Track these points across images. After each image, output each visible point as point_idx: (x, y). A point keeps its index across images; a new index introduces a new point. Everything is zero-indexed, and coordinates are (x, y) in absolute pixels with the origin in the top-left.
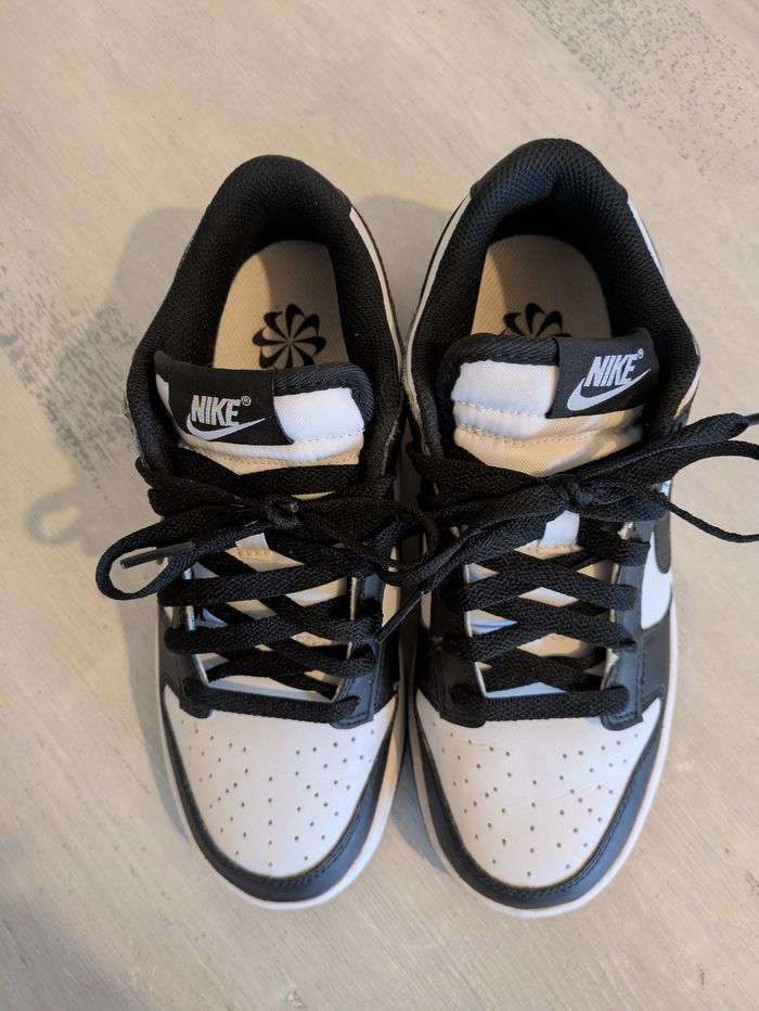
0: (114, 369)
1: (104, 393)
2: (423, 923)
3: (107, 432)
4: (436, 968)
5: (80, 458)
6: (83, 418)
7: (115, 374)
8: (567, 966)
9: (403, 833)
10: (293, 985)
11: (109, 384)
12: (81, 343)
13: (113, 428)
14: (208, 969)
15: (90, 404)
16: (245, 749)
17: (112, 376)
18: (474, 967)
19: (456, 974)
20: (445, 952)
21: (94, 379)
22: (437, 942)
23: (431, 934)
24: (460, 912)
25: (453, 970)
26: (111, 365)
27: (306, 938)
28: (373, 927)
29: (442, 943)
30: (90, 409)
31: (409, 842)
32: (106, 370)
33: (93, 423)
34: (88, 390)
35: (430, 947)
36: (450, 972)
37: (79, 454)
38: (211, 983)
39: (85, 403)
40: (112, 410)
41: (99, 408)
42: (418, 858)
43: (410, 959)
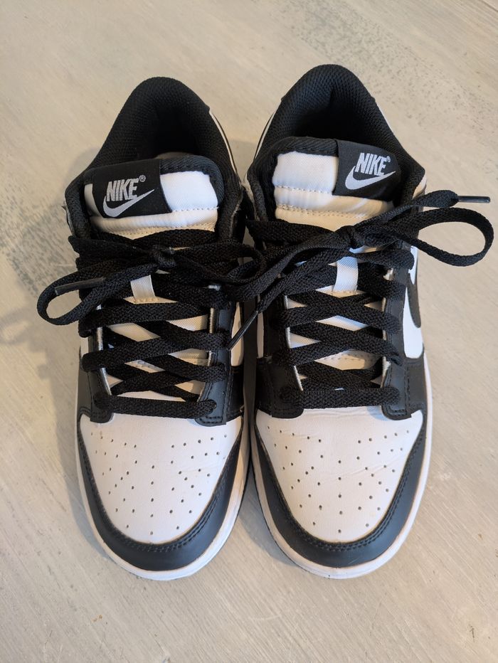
0: (59, 238)
1: (51, 252)
2: (265, 601)
3: (51, 275)
4: (276, 635)
5: (32, 290)
6: (36, 268)
7: (59, 241)
8: (373, 628)
9: (249, 533)
10: (167, 654)
11: (54, 246)
12: (38, 224)
13: (56, 273)
14: (104, 645)
15: (41, 259)
16: (135, 446)
17: (57, 242)
18: (304, 632)
19: (290, 639)
20: (281, 621)
21: (45, 244)
22: (276, 614)
23: (271, 609)
24: (292, 590)
25: (288, 635)
26: (57, 236)
27: (177, 616)
28: (228, 605)
29: (280, 616)
30: (41, 262)
31: (253, 539)
32: (53, 239)
33: (42, 269)
34: (41, 251)
35: (270, 618)
36: (286, 638)
37: (32, 289)
38: (104, 655)
39: (37, 258)
40: (55, 262)
41: (47, 261)
42: (260, 550)
43: (255, 628)
